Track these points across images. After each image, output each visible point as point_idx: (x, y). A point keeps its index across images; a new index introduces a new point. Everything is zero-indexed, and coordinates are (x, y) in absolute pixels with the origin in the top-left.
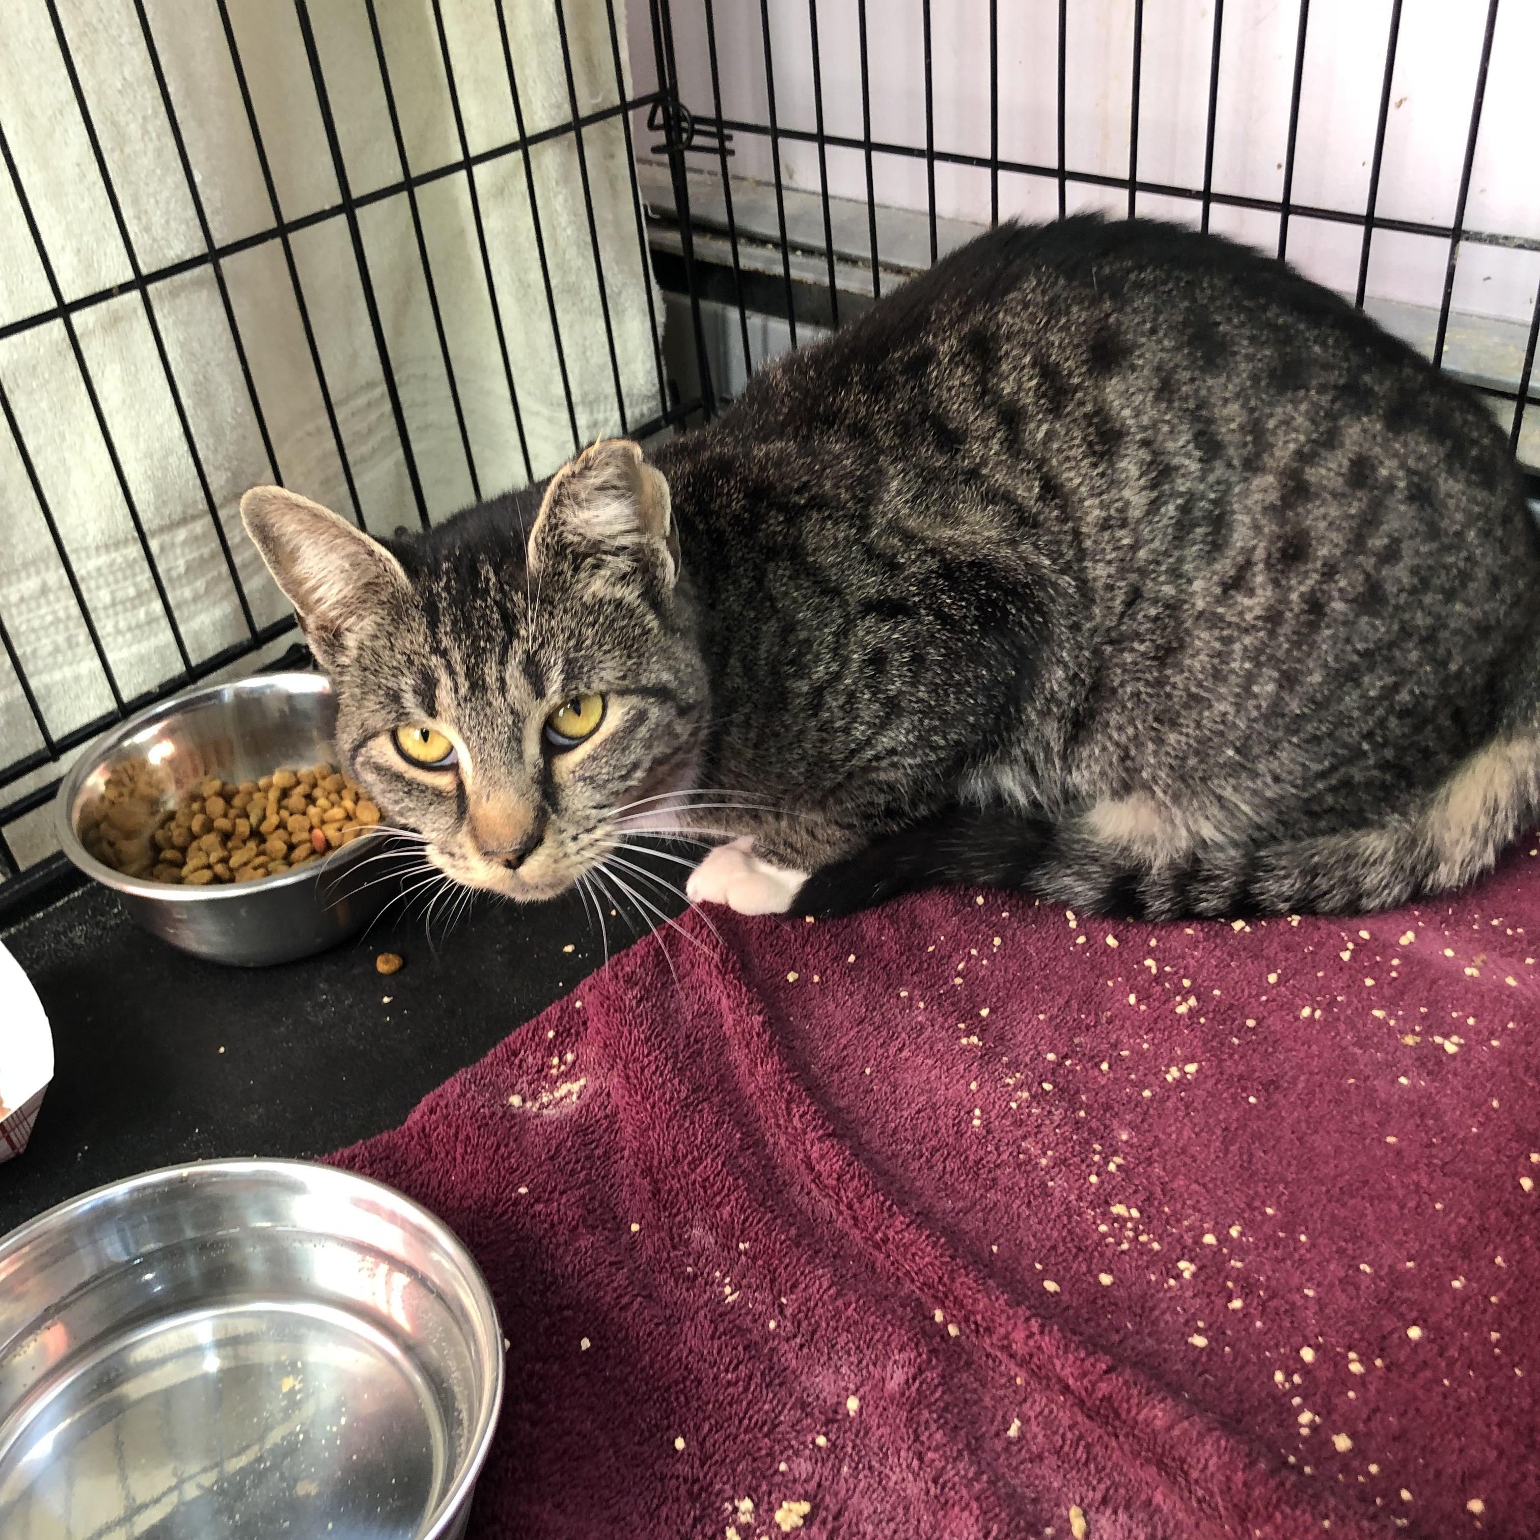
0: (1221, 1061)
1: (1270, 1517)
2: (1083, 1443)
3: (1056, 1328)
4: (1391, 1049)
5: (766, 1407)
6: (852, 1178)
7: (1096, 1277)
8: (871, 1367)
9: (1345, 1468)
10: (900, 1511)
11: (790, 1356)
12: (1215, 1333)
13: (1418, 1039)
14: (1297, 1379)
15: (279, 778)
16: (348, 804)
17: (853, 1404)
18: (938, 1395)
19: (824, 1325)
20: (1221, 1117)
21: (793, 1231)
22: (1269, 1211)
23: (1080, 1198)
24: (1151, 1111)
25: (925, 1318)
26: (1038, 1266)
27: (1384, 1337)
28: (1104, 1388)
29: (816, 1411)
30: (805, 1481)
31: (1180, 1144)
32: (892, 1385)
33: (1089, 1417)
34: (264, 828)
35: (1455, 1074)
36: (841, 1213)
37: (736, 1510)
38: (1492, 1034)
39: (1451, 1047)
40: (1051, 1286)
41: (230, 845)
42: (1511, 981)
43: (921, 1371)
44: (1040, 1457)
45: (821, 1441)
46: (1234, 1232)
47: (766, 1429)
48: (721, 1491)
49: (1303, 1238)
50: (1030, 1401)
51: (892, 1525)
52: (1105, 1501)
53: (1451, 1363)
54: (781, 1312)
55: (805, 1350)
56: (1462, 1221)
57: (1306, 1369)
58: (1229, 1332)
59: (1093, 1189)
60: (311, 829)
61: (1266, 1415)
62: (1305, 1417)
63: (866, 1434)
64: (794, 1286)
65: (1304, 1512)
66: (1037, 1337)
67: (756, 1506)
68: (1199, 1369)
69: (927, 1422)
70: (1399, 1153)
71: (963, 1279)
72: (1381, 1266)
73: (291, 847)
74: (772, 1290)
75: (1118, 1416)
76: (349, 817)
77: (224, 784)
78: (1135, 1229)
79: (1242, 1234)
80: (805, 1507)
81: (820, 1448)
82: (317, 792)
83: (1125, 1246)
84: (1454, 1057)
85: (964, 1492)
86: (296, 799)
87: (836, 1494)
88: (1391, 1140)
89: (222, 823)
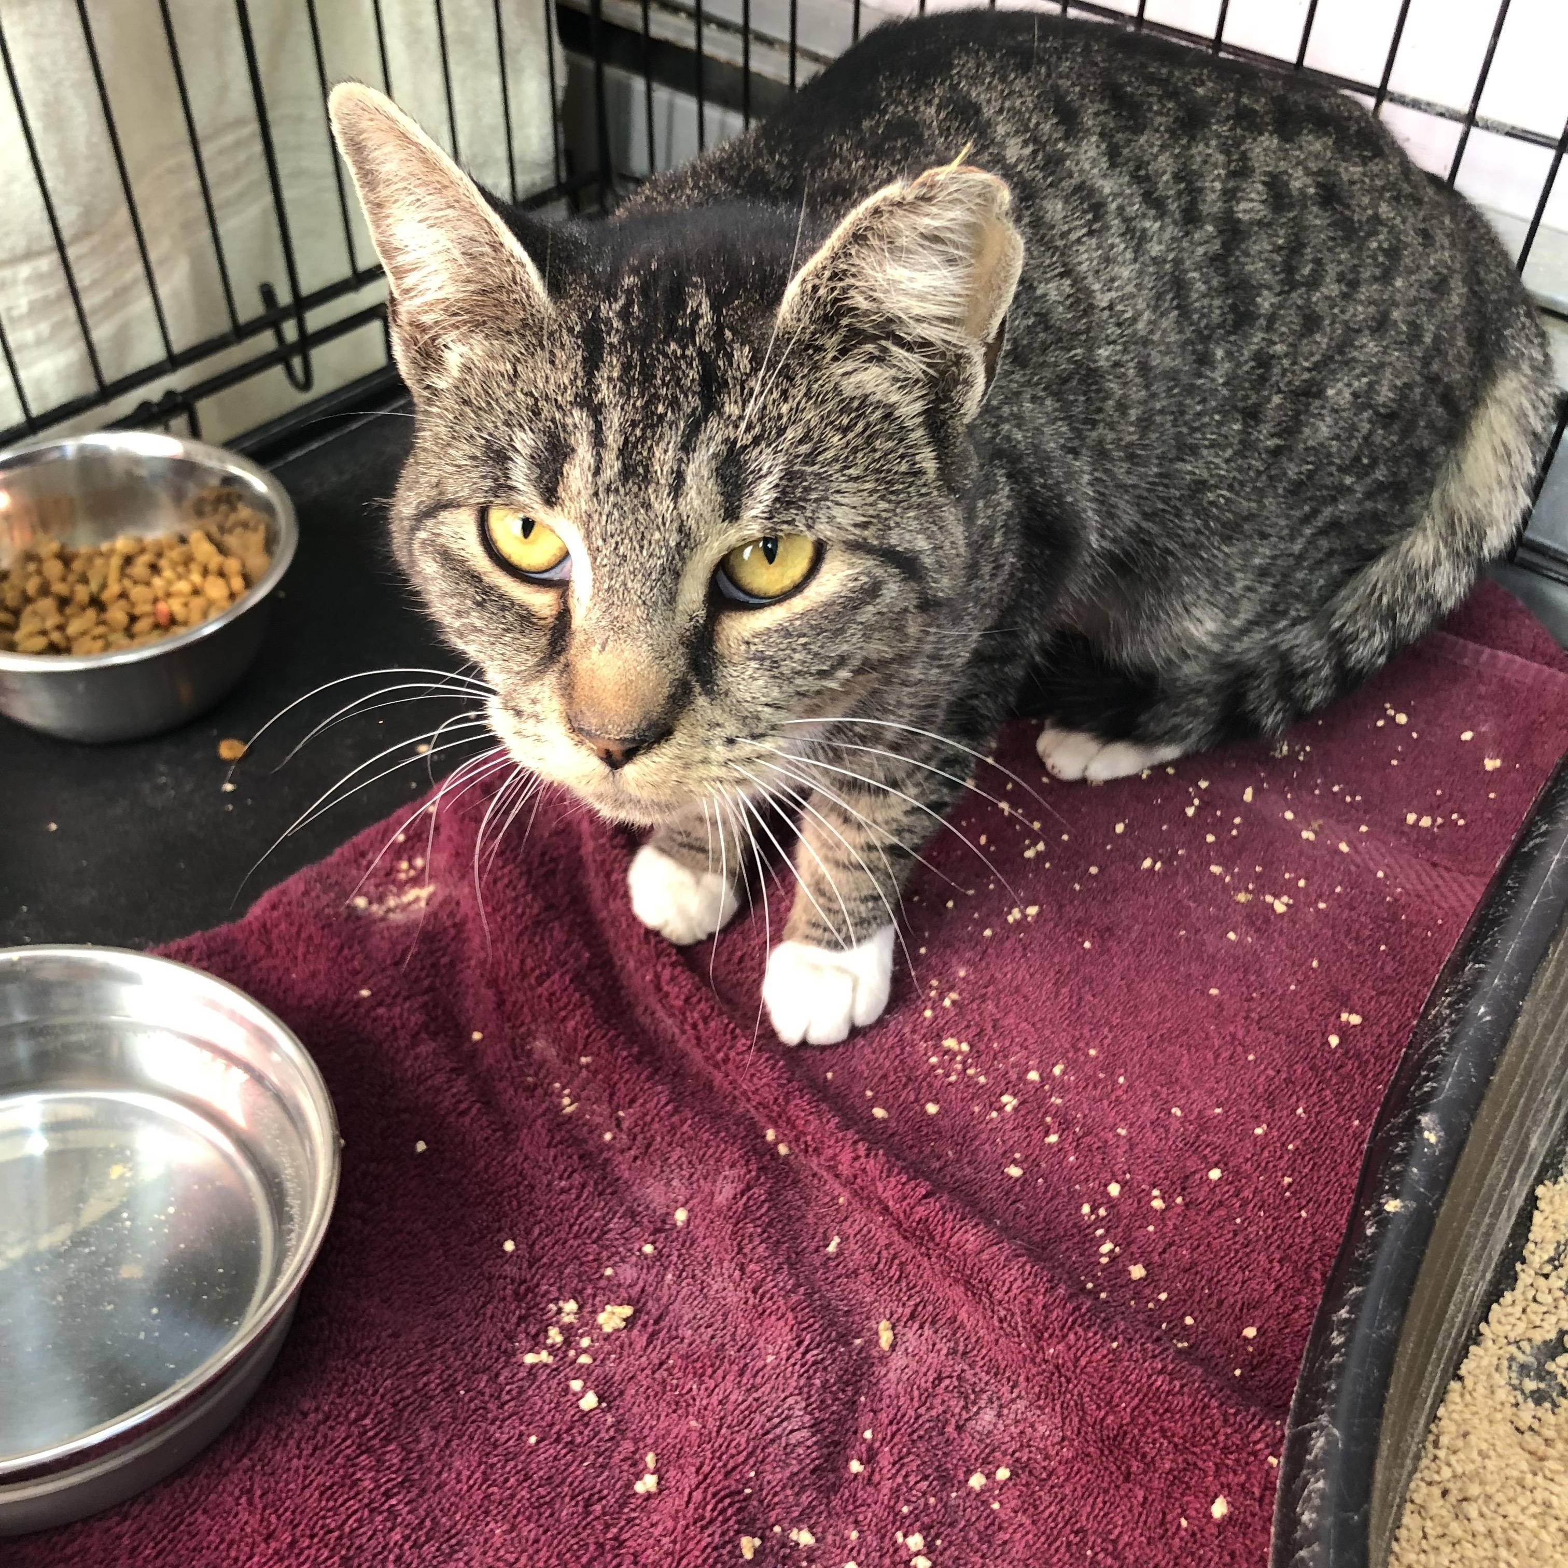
0: (1061, 907)
1: (1064, 1337)
2: (897, 1262)
3: (881, 1152)
4: (1223, 905)
5: (597, 1214)
6: (700, 1001)
7: (923, 1106)
8: (702, 1181)
9: (1137, 1295)
10: (719, 1317)
11: (623, 1167)
12: (1031, 1165)
13: (1250, 897)
14: (1102, 1212)
15: (122, 543)
16: (196, 578)
17: (681, 1216)
18: (763, 1210)
19: (659, 1139)
20: (1056, 960)
21: (636, 1049)
22: (1092, 1052)
23: (914, 1031)
24: (990, 951)
25: (757, 1137)
26: (869, 1093)
27: (1187, 1177)
28: (920, 1212)
29: (645, 1220)
30: (630, 1286)
31: (1015, 984)
32: (721, 1199)
33: (905, 1238)
34: (106, 596)
35: (1281, 933)
36: (684, 1032)
37: (560, 1311)
38: (1320, 897)
39: (1280, 907)
40: (879, 1113)
41: (68, 611)
42: (1344, 847)
43: (749, 1188)
44: (856, 1273)
45: (648, 1249)
46: (1057, 1070)
47: (595, 1235)
48: (547, 1292)
49: (1121, 1080)
50: (850, 1220)
51: (710, 1331)
52: (912, 1316)
53: (1245, 1203)
54: (618, 1125)
55: (639, 1162)
56: (1271, 1073)
57: (1112, 1204)
58: (1043, 1165)
59: (926, 1023)
60: (155, 601)
61: (1070, 1244)
62: (1106, 1248)
63: (692, 1244)
64: (633, 1101)
65: (1096, 1334)
66: (863, 1160)
67: (581, 1308)
68: (1013, 1198)
69: (751, 1235)
70: (1220, 1005)
71: (798, 1101)
72: (1191, 1111)
73: (133, 619)
74: (610, 1102)
75: (932, 1238)
76: (196, 592)
77: (63, 547)
78: (964, 1062)
79: (1064, 1073)
80: (627, 1311)
81: (646, 1257)
82: (163, 563)
83: (953, 1078)
84: (1282, 915)
85: (781, 1302)
86: (139, 568)
87: (658, 1300)
88: (1214, 991)
89: (59, 588)
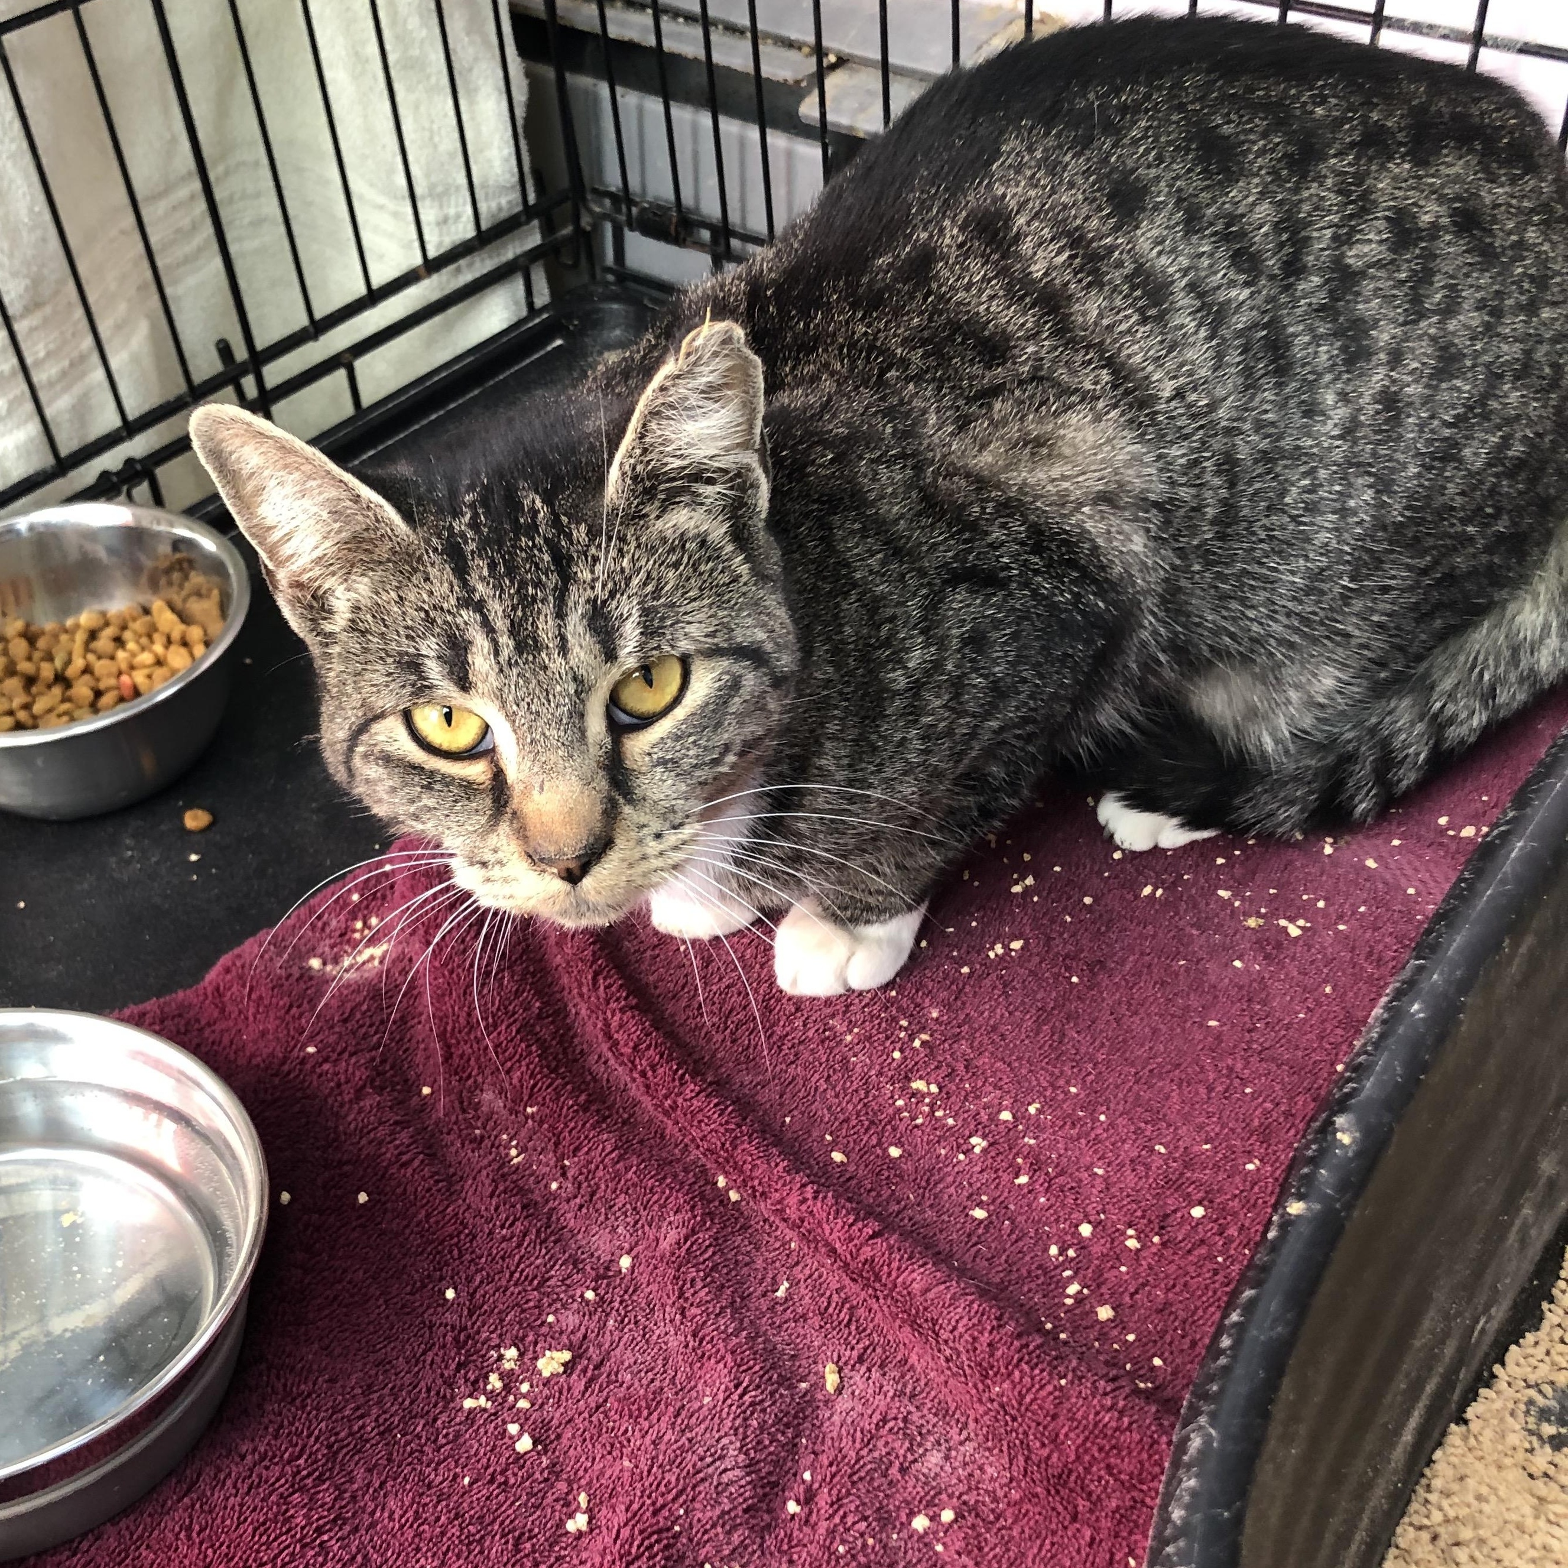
0: (1049, 939)
1: (1010, 1374)
2: (847, 1306)
3: (830, 1194)
4: (1231, 932)
5: (538, 1262)
6: (648, 1047)
7: (885, 1150)
8: (647, 1228)
9: (1103, 1337)
10: (660, 1362)
11: (568, 1216)
12: (998, 1209)
13: (1261, 921)
14: (1071, 1253)
15: (86, 618)
16: (158, 648)
17: (625, 1262)
18: (706, 1256)
19: (603, 1187)
20: (1039, 996)
21: (583, 1097)
22: (1073, 1090)
23: (880, 1074)
24: (967, 989)
25: (707, 1183)
26: (828, 1138)
27: (1168, 1215)
28: (867, 1252)
29: (588, 1268)
30: (572, 1332)
31: (992, 1022)
32: (665, 1245)
33: (853, 1280)
34: (70, 672)
35: (1293, 959)
36: (634, 1080)
37: (501, 1357)
38: (1340, 918)
39: (1294, 931)
40: (837, 1157)
41: (34, 690)
42: (1371, 863)
43: (694, 1232)
44: (804, 1316)
45: (590, 1295)
46: (1032, 1110)
47: (536, 1282)
48: (488, 1339)
49: (1102, 1118)
50: (802, 1264)
51: (650, 1375)
52: (861, 1360)
53: (1229, 1241)
54: (564, 1175)
55: (584, 1210)
56: (1268, 1105)
57: (1082, 1245)
58: (1012, 1207)
59: (894, 1064)
60: (120, 673)
61: (1033, 1286)
62: (1073, 1289)
63: (634, 1291)
64: (577, 1149)
65: (1042, 1371)
66: (810, 1202)
67: (521, 1355)
68: (974, 1239)
69: (693, 1280)
70: (1219, 1037)
71: (746, 1146)
72: (1176, 1148)
73: (98, 694)
74: (555, 1152)
75: (878, 1278)
76: (159, 662)
77: (28, 625)
78: (932, 1105)
79: (1040, 1111)
80: (566, 1356)
81: (588, 1303)
82: (127, 635)
83: (919, 1121)
84: (1297, 938)
85: (721, 1345)
86: (103, 642)
87: (600, 1346)
88: (1212, 1023)
89: (25, 667)
